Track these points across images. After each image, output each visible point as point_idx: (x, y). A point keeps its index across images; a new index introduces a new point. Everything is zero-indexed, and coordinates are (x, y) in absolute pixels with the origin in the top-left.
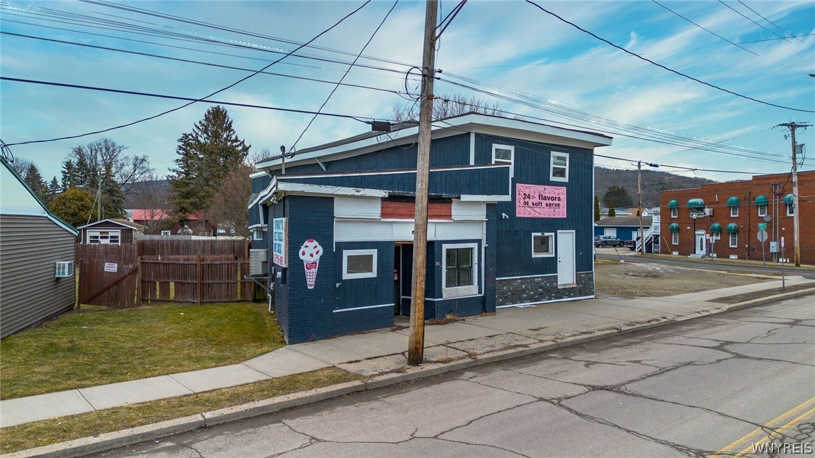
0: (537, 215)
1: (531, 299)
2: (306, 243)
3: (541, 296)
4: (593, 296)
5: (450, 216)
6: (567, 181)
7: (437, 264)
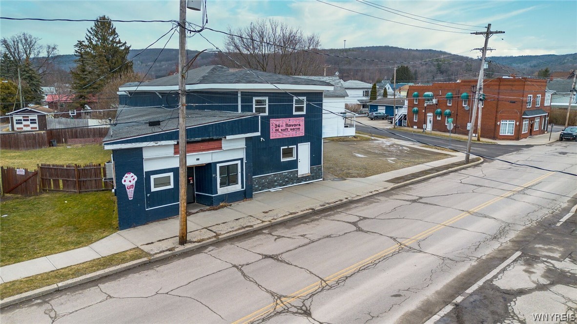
0: (285, 136)
1: (280, 185)
2: (126, 175)
3: (287, 183)
4: (322, 179)
5: (220, 148)
6: (305, 113)
7: (213, 175)
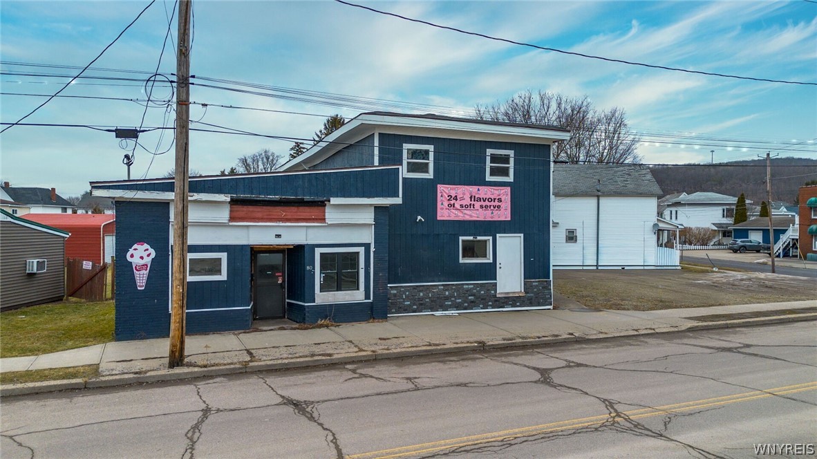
0: (467, 218)
1: (458, 307)
2: (135, 246)
3: (472, 305)
4: (551, 307)
5: (323, 220)
6: (512, 181)
7: (308, 268)
